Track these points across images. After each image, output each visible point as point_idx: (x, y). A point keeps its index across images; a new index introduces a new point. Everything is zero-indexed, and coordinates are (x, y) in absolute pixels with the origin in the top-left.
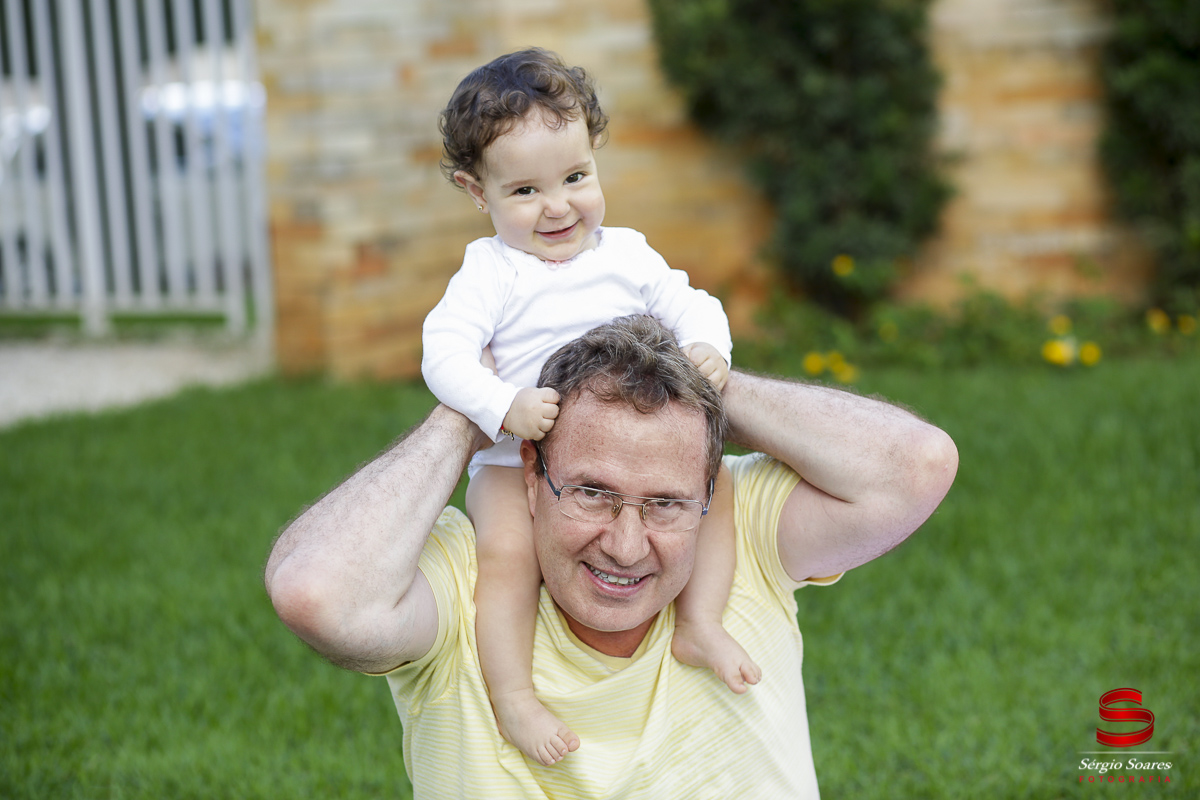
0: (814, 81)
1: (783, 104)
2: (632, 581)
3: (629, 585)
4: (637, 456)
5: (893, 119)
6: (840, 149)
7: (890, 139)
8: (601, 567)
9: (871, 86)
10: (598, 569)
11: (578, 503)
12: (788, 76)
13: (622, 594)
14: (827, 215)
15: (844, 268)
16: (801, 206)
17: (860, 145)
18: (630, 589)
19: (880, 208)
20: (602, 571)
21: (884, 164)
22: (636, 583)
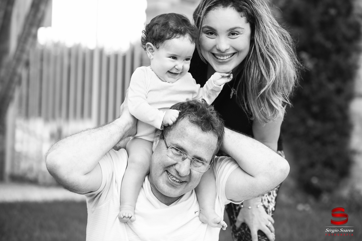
0: (311, 122)
1: (301, 130)
2: (180, 181)
3: (179, 182)
4: (196, 143)
5: (335, 137)
6: (318, 145)
7: (333, 143)
8: (173, 174)
9: (329, 126)
10: (171, 174)
11: (172, 152)
12: (303, 121)
13: (175, 184)
14: (312, 165)
15: (315, 181)
16: (304, 161)
17: (324, 144)
18: (179, 184)
19: (328, 164)
20: (172, 175)
21: (331, 150)
22: (181, 182)
